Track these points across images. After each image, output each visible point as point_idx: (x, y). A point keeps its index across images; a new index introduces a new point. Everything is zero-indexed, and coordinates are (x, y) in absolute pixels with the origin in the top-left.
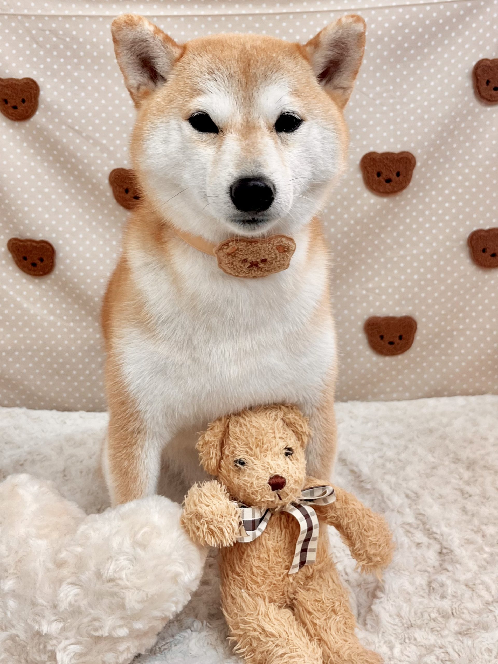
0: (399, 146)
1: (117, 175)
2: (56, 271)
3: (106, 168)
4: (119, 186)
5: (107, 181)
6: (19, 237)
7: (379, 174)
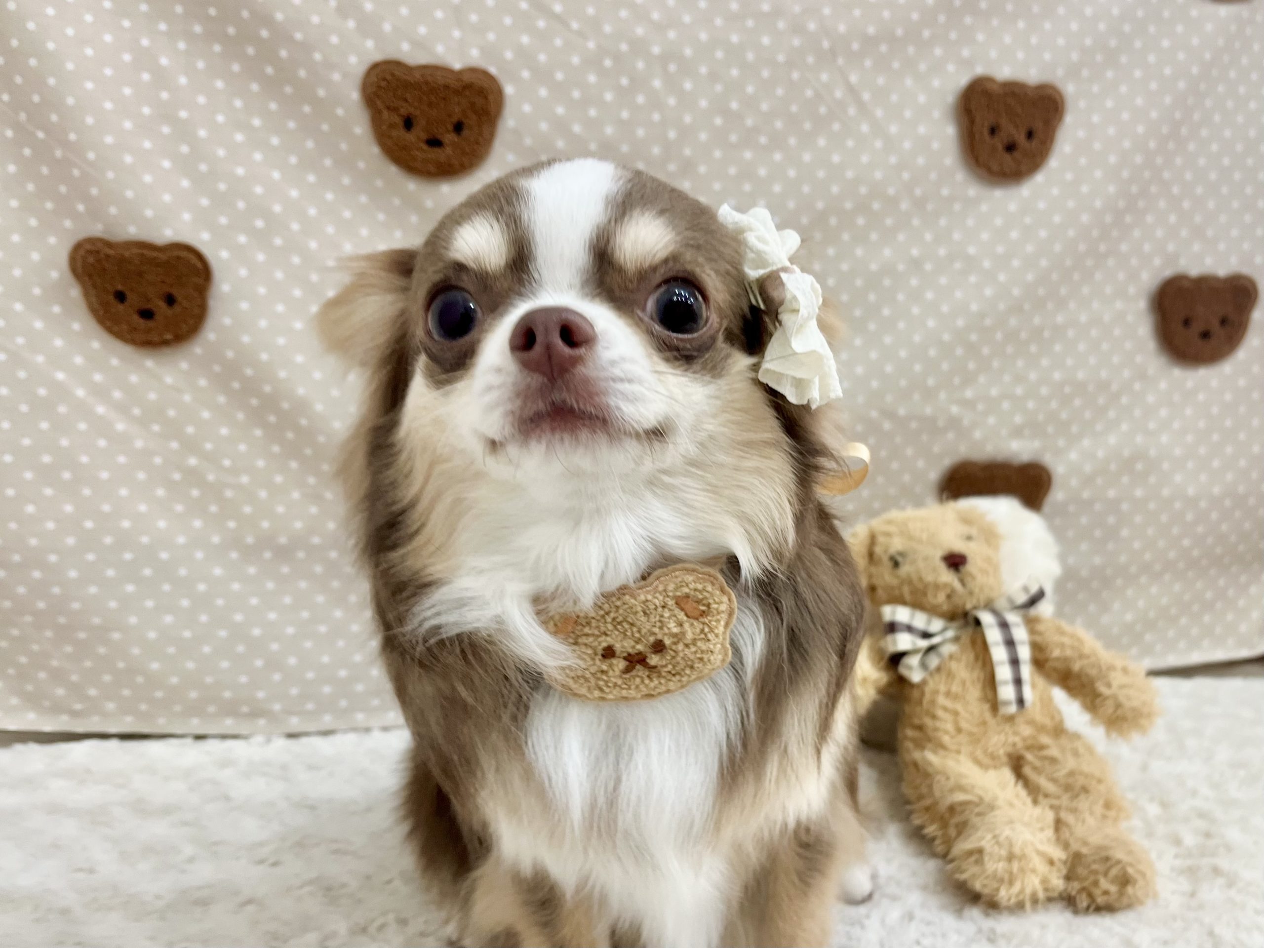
1: (384, 79)
2: (210, 334)
3: (353, 60)
4: (388, 108)
5: (355, 95)
6: (106, 236)
7: (993, 131)
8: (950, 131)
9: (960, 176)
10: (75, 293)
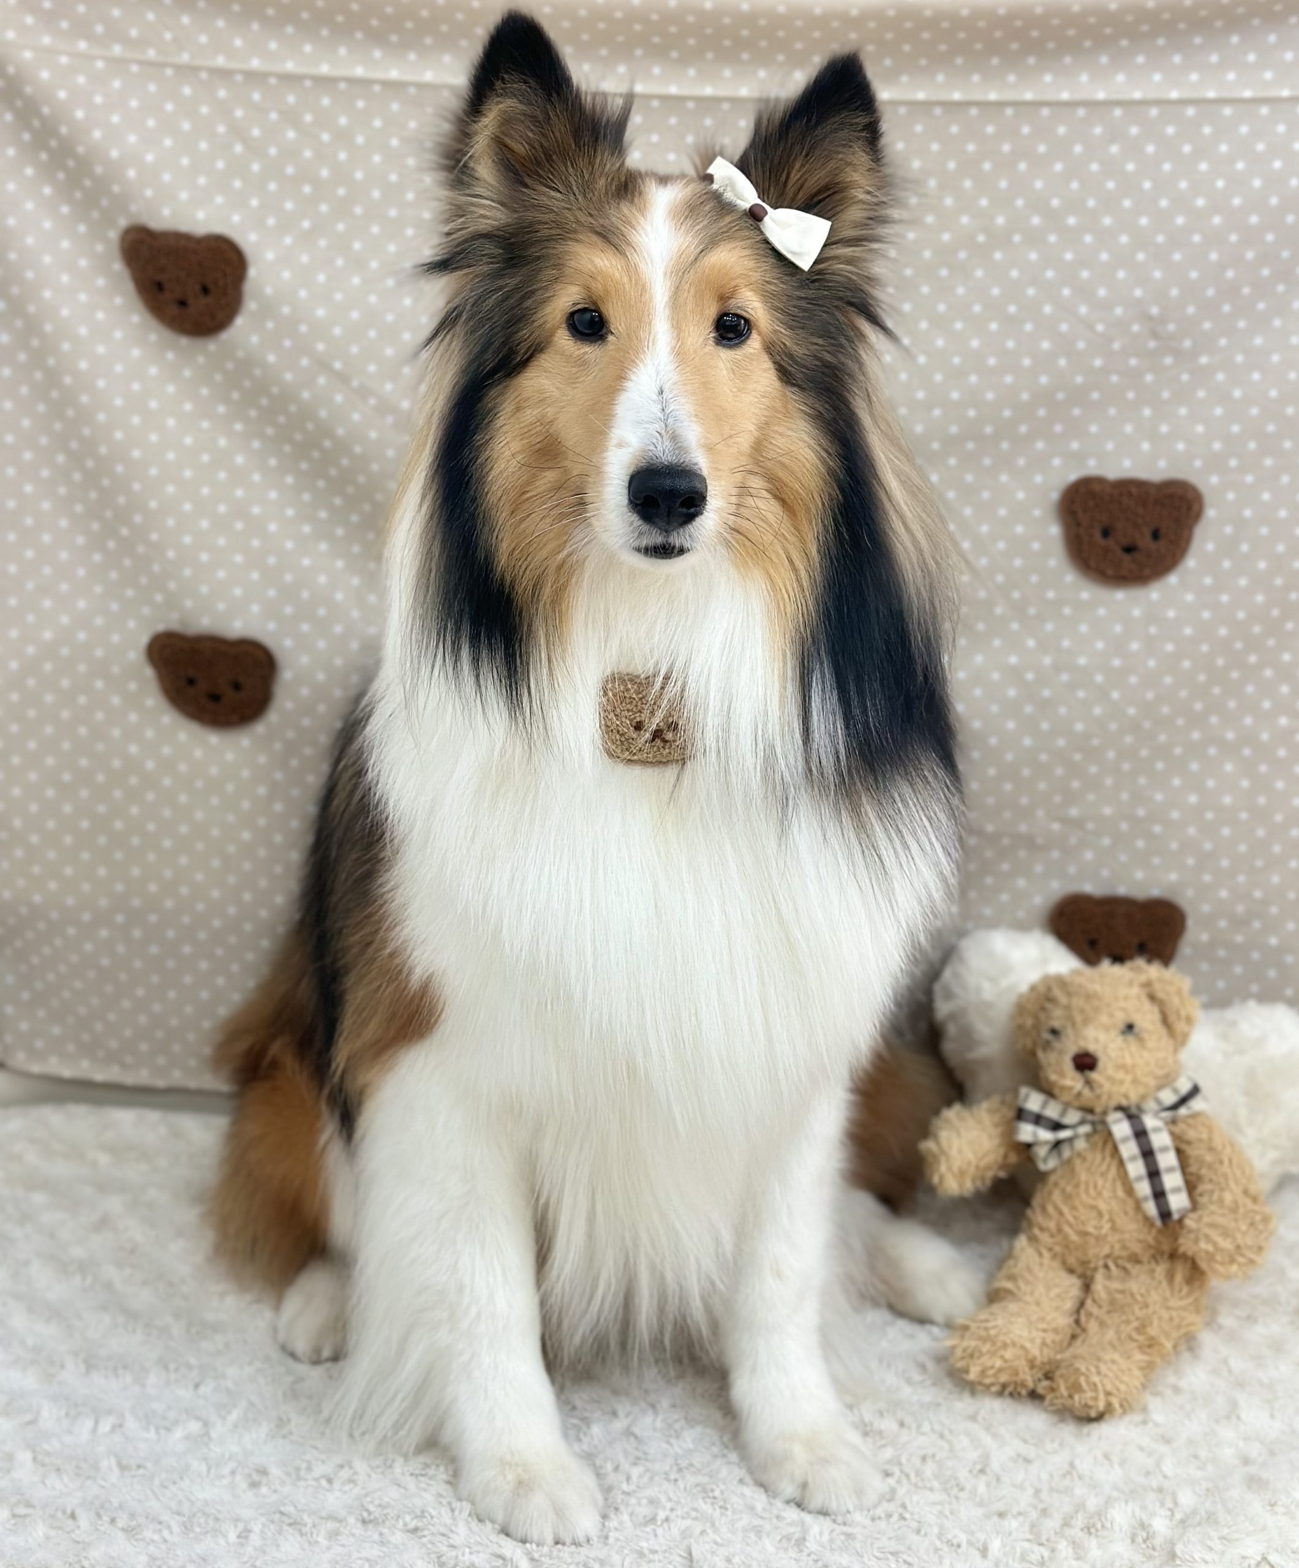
0: (1162, 464)
6: (181, 630)
7: (1106, 533)
8: (1055, 530)
9: (1070, 577)
10: (149, 672)
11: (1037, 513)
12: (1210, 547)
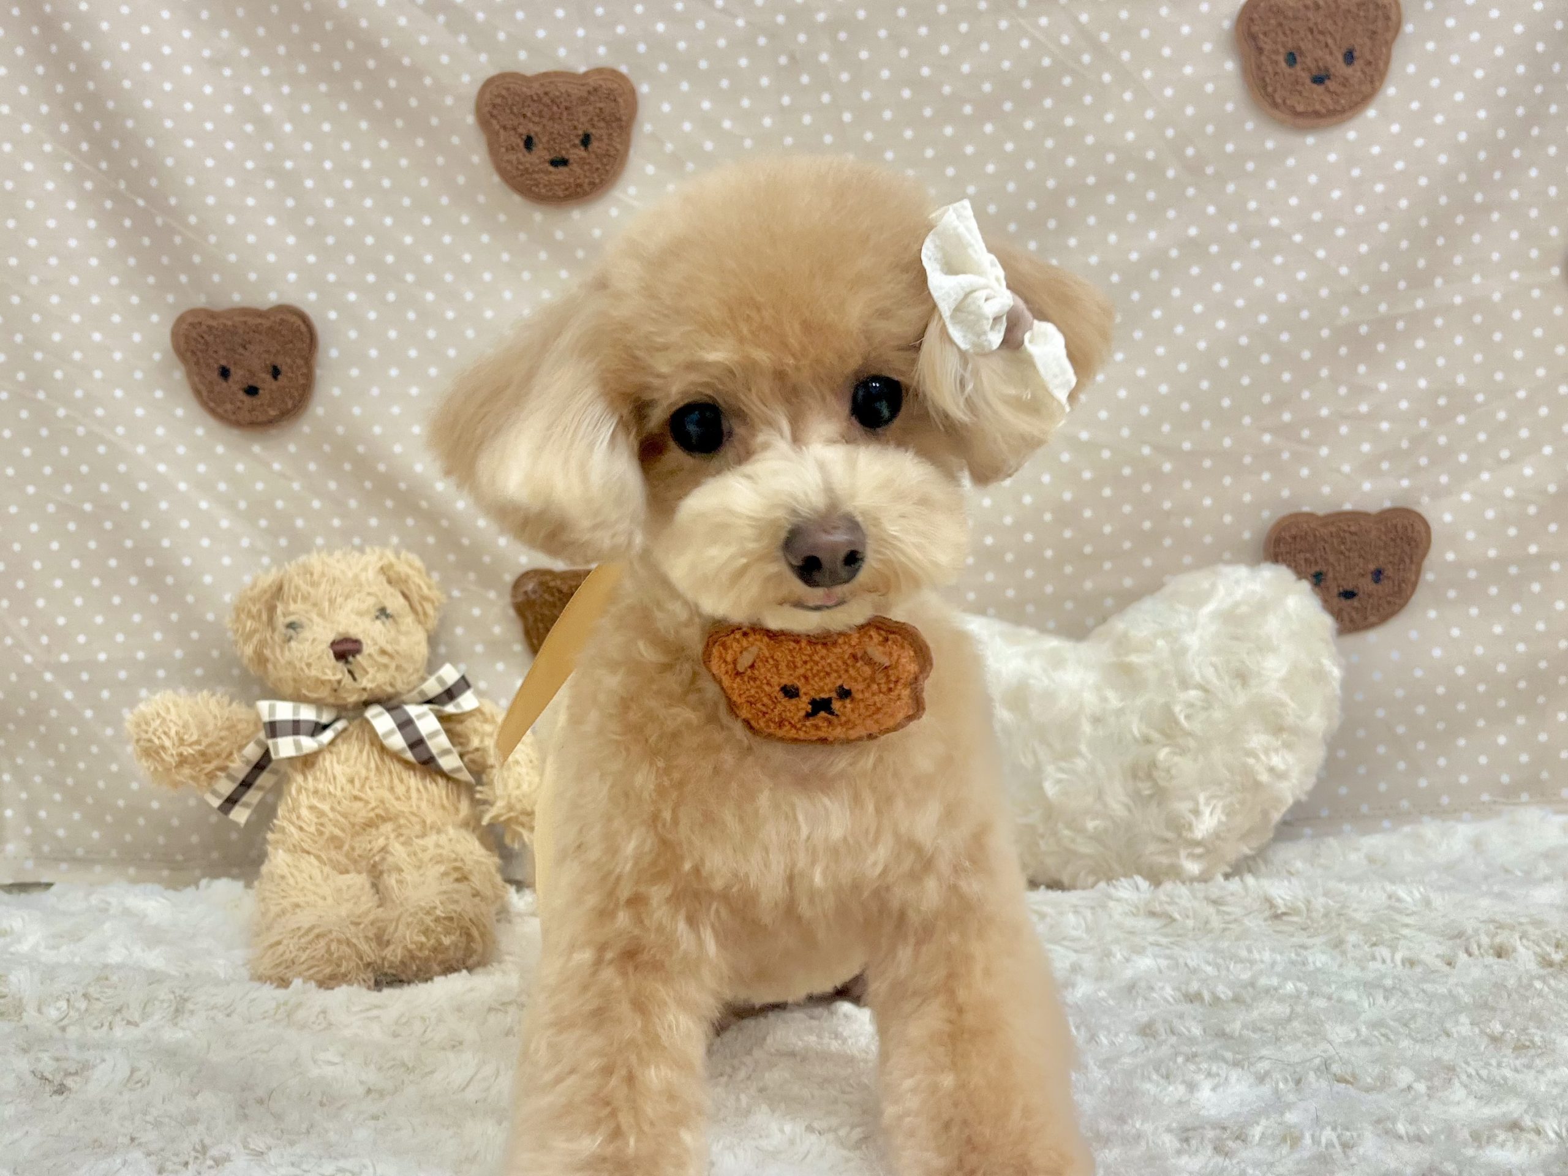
2: (318, 409)
3: (466, 79)
4: (505, 128)
5: (471, 119)
7: (1292, 59)
8: (1230, 66)
9: (1251, 123)
10: (179, 374)
11: (1207, 47)
12: (1411, 69)
